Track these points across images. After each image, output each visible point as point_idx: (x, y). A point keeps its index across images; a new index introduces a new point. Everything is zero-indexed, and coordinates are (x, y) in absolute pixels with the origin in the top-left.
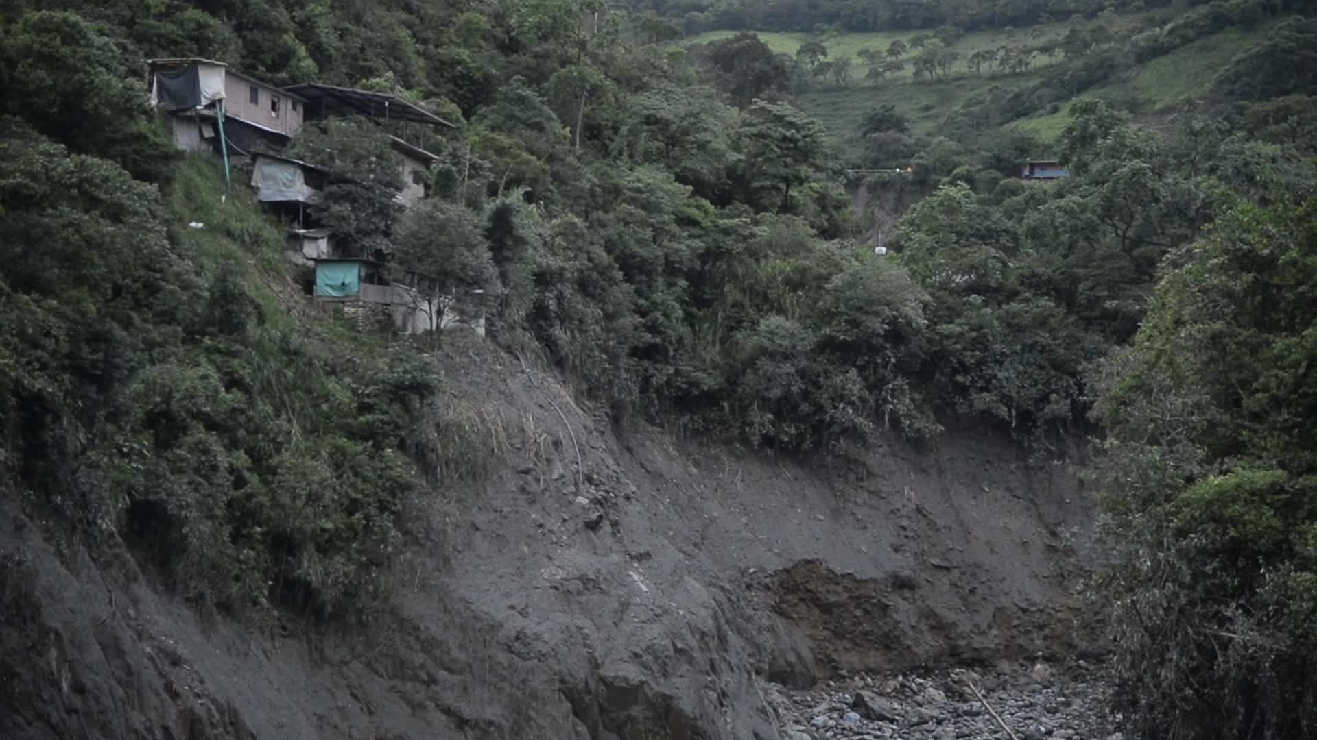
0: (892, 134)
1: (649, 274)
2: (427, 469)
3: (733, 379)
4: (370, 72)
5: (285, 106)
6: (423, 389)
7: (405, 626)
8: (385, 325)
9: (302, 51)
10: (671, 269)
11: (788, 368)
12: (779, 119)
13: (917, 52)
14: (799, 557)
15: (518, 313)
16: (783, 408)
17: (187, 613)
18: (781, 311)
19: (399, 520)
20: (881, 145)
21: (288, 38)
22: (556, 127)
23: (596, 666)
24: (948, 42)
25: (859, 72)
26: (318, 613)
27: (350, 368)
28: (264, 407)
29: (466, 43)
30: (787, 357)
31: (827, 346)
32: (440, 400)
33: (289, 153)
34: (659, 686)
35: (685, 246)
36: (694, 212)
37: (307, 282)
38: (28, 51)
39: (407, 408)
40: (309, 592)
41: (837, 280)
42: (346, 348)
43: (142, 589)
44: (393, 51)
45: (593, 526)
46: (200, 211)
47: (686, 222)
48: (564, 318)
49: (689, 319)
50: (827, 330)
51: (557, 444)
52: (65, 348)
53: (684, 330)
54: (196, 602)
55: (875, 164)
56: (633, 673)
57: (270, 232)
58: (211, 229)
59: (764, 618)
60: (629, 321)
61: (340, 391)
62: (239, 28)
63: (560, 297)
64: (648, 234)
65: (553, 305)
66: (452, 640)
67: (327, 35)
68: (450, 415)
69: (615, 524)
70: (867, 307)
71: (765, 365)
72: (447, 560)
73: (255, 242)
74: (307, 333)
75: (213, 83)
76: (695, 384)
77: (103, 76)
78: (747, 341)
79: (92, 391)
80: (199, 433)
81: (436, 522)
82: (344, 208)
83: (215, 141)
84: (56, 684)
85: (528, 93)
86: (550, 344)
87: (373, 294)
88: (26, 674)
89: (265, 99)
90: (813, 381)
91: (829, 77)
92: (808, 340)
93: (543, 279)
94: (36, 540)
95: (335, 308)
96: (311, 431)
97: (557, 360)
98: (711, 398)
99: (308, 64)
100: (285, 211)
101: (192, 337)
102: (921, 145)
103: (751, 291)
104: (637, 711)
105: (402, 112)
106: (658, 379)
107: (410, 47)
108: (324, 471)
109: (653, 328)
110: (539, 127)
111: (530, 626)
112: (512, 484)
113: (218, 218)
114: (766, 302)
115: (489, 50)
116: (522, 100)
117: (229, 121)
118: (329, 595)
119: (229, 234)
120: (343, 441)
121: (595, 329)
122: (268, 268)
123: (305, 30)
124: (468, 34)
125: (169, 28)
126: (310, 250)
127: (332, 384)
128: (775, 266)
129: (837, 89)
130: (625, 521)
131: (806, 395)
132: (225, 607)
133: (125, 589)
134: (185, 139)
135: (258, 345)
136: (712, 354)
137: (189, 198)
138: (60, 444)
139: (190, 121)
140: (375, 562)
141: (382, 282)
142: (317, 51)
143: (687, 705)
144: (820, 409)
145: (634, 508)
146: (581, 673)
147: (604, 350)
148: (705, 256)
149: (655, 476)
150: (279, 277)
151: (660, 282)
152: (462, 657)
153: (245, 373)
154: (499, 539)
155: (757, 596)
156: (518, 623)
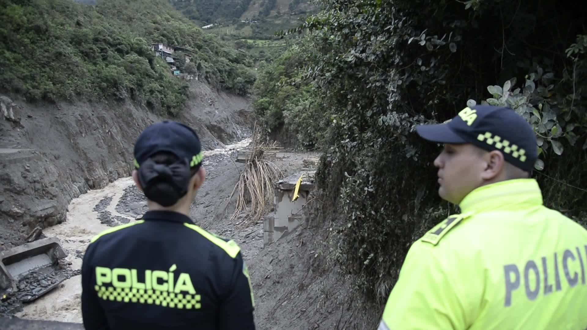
0: (263, 53)
1: (223, 72)
2: (188, 97)
3: (234, 86)
4: (185, 45)
5: (171, 49)
6: (187, 87)
7: (185, 117)
8: (183, 78)
9: (176, 42)
10: (226, 71)
11: (241, 84)
12: (242, 51)
13: (268, 43)
14: (242, 109)
15: (203, 77)
16: (240, 90)
17: (155, 116)
18: (240, 77)
19: (184, 104)
20: (261, 55)
21: (174, 40)
22: (211, 52)
23: (210, 122)
24: (272, 42)
25: (260, 45)
26: (173, 116)
27: (178, 84)
28: (166, 89)
29: (199, 41)
30: (241, 83)
31: (246, 82)
32: (190, 89)
33: (171, 56)
34: (219, 125)
35: (227, 68)
36: (229, 64)
37: (173, 73)
38: (135, 43)
39: (185, 89)
40: (172, 114)
41: (247, 73)
42: (177, 82)
43: (149, 113)
44: (189, 42)
45: (211, 105)
46: (159, 63)
47: (227, 65)
48: (210, 77)
49: (228, 78)
50: (246, 80)
51: (206, 94)
52: (136, 81)
53: (227, 79)
54: (157, 114)
55: (261, 57)
56: (215, 124)
57: (168, 66)
58: (160, 66)
59: (237, 116)
60: (219, 78)
61: (176, 87)
62: (167, 39)
63: (210, 75)
64: (222, 66)
65: (208, 76)
66: (191, 119)
67: (179, 40)
68: (191, 90)
69: (214, 105)
70: (251, 77)
71: (238, 84)
72: (190, 109)
73: (166, 68)
74: (172, 80)
75: (161, 47)
76: (229, 86)
77: (144, 46)
78: (236, 81)
79: (139, 87)
80: (157, 93)
81: (189, 104)
82: (178, 63)
83: (161, 54)
84: (135, 124)
85: (207, 48)
86: (208, 81)
87: (182, 74)
88: (131, 123)
89: (168, 48)
90: (244, 86)
91: (256, 46)
92: (244, 81)
93: (207, 72)
94: (132, 106)
95: (176, 76)
96: (172, 92)
97: (209, 83)
98: (231, 88)
99: (176, 44)
100: (171, 63)
101: (156, 80)
102: (267, 55)
103: (236, 74)
104: (216, 128)
105: (187, 50)
106: (224, 86)
107: (191, 42)
108: (174, 98)
109: (223, 79)
110: (208, 52)
111: (201, 118)
112: (200, 99)
113: (161, 64)
114: (238, 76)
115: (202, 42)
116: (206, 49)
117: (163, 52)
118: (175, 114)
119: (163, 66)
120: (176, 94)
121: (215, 79)
122: (168, 71)
123: (176, 39)
124: (200, 40)
125: (158, 39)
126: (173, 69)
127: (175, 86)
128: (240, 71)
129: (257, 47)
130: (215, 104)
131: (243, 88)
132: (161, 115)
133: (146, 112)
134: (157, 54)
135: (165, 81)
136: (231, 82)
137: (157, 62)
138: (136, 94)
139: (158, 51)
140: (181, 109)
141: (183, 73)
142: (178, 42)
143: (223, 128)
144: (245, 90)
145: (217, 103)
146: (208, 124)
147: (216, 82)
148: (230, 70)
149: (223, 98)
150: (169, 72)
151: (224, 73)
152: (192, 121)
153: (163, 85)
154: (198, 107)
155: (236, 114)
156: (199, 117)
